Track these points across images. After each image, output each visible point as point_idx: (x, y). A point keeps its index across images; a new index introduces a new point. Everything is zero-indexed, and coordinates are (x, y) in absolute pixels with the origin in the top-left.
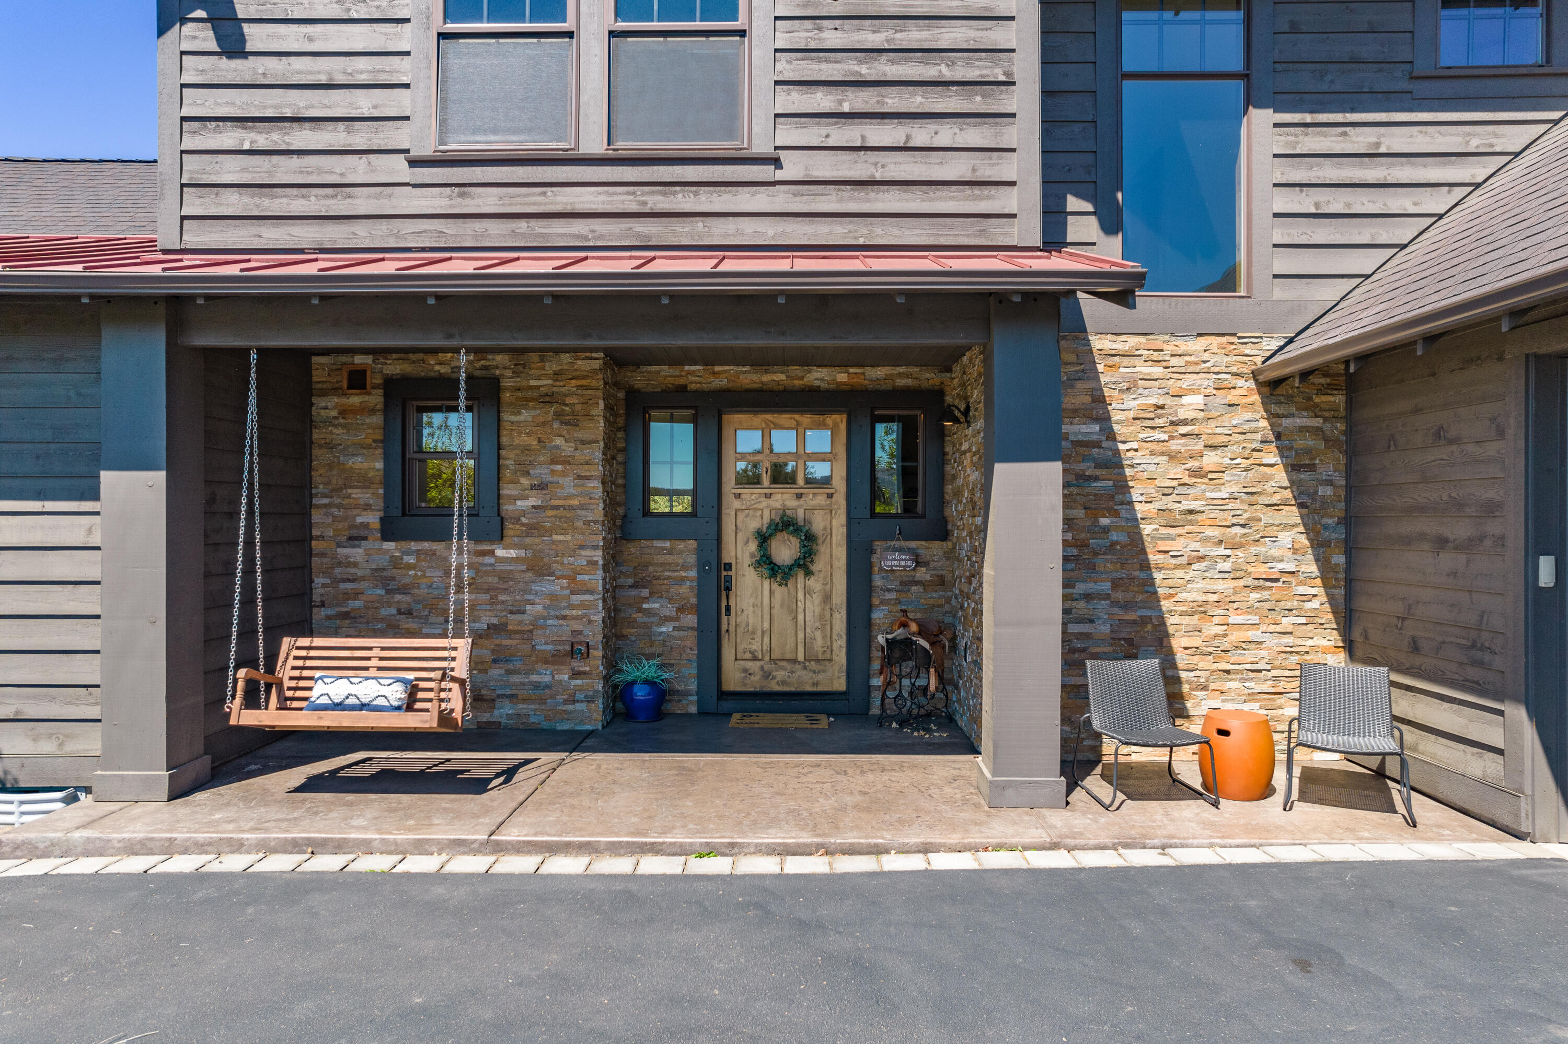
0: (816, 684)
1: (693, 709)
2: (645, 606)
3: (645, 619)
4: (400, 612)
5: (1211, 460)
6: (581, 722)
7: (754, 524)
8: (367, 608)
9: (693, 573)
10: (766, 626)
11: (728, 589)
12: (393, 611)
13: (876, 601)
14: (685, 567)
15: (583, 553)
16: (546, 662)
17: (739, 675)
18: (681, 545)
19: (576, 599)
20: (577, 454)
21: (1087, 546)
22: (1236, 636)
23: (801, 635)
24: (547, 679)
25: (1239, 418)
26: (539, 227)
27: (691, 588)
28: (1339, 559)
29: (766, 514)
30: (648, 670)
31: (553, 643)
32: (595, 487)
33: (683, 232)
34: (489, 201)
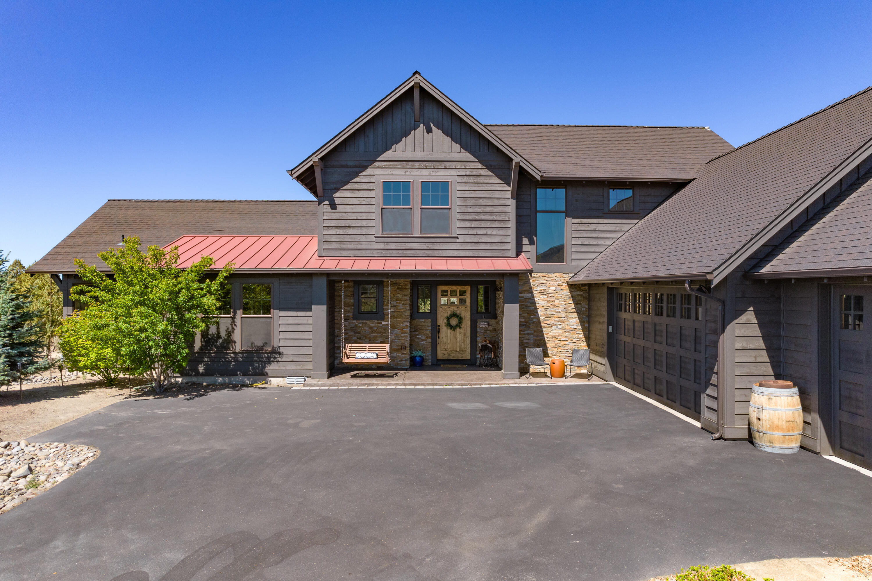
0: (462, 357)
1: (430, 364)
2: (417, 337)
3: (418, 340)
4: (357, 338)
5: (557, 302)
6: (404, 366)
7: (446, 315)
8: (349, 337)
9: (430, 328)
10: (449, 342)
11: (439, 332)
12: (356, 338)
13: (478, 335)
14: (428, 327)
15: (404, 323)
16: (395, 351)
17: (442, 355)
18: (427, 321)
19: (403, 335)
20: (403, 298)
21: (528, 322)
22: (563, 343)
23: (458, 344)
24: (395, 355)
25: (564, 292)
26: (404, 252)
27: (430, 332)
28: (587, 325)
29: (449, 312)
30: (420, 353)
31: (397, 346)
32: (408, 307)
33: (436, 253)
34: (393, 246)
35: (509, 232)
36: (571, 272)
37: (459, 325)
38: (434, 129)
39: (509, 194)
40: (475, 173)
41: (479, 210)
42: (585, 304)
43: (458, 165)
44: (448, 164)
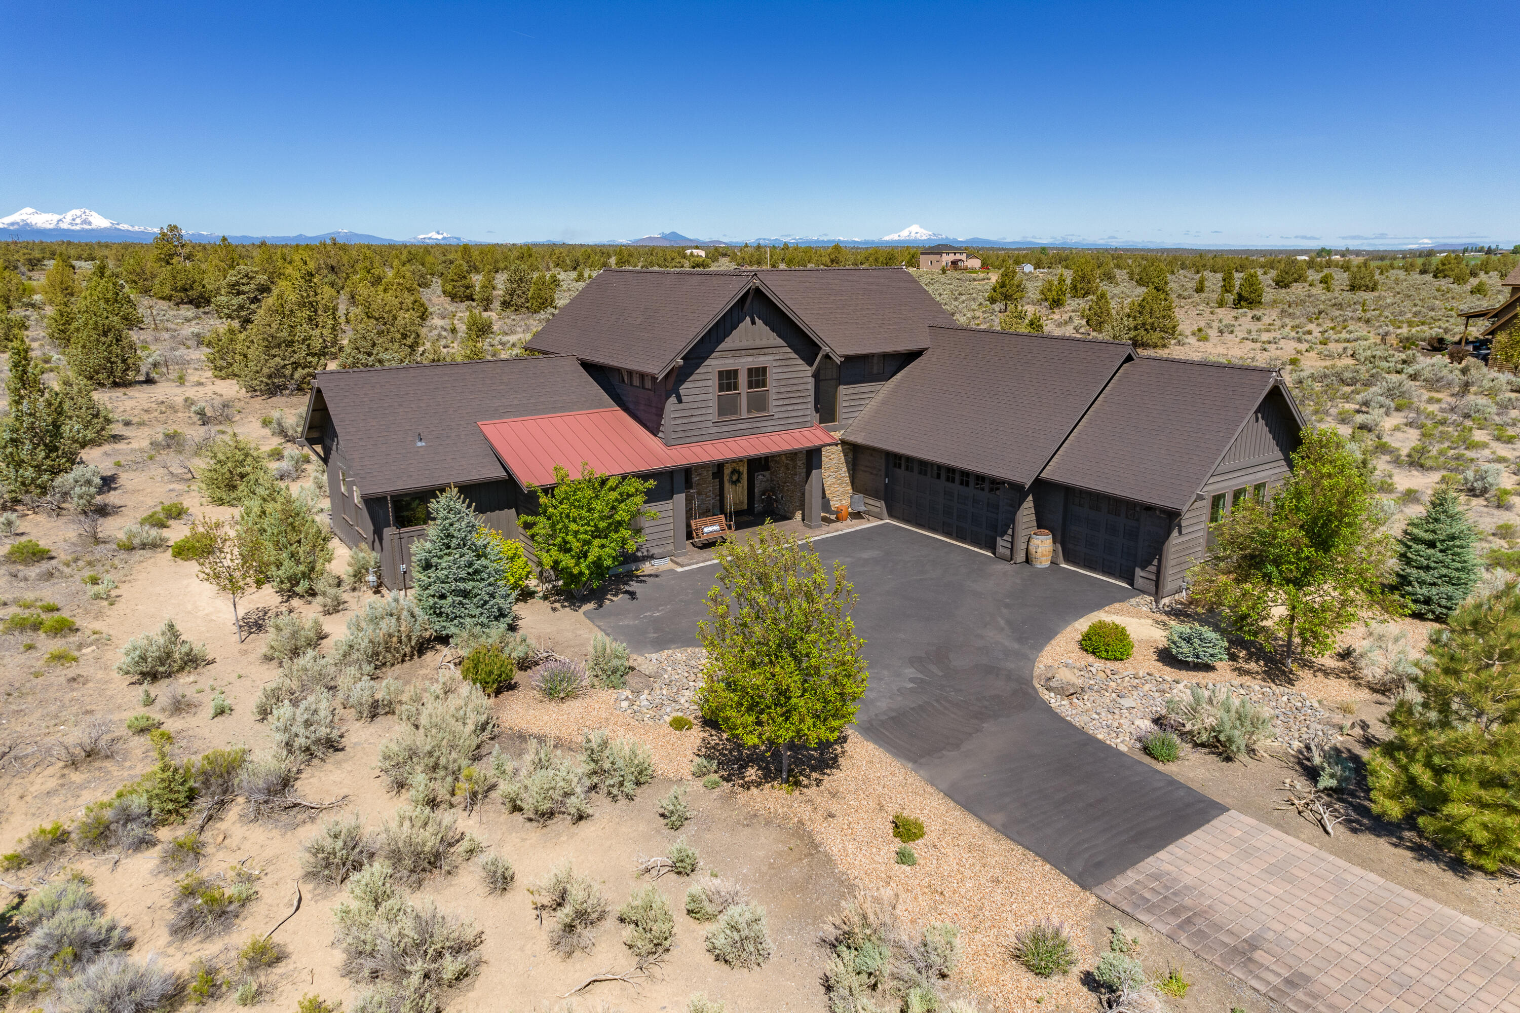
9: (718, 487)
10: (730, 496)
11: (723, 489)
13: (756, 487)
18: (716, 480)
19: (707, 499)
23: (738, 497)
27: (718, 490)
28: (851, 472)
29: (731, 469)
33: (758, 431)
34: (726, 429)
35: (810, 406)
36: (841, 430)
37: (738, 481)
38: (757, 319)
39: (809, 374)
40: (785, 356)
41: (789, 389)
42: (850, 455)
43: (774, 350)
44: (766, 351)
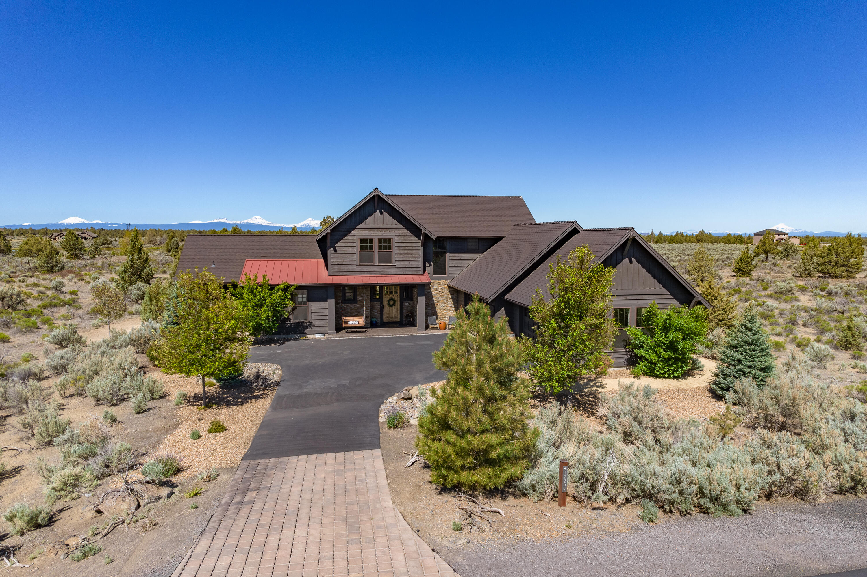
0: (396, 320)
1: (380, 324)
2: (375, 311)
3: (375, 313)
5: (442, 294)
6: (368, 326)
7: (387, 299)
9: (380, 306)
10: (389, 313)
11: (384, 308)
13: (404, 309)
17: (385, 320)
18: (378, 303)
19: (367, 311)
21: (428, 304)
22: (445, 313)
23: (394, 314)
25: (446, 289)
26: (371, 273)
27: (379, 308)
28: (456, 305)
29: (389, 298)
30: (375, 319)
32: (369, 296)
33: (386, 273)
34: (365, 270)
35: (420, 262)
36: (449, 279)
37: (394, 304)
38: (384, 213)
39: (420, 244)
40: (404, 234)
41: (406, 252)
42: (455, 296)
43: (396, 230)
44: (391, 230)
